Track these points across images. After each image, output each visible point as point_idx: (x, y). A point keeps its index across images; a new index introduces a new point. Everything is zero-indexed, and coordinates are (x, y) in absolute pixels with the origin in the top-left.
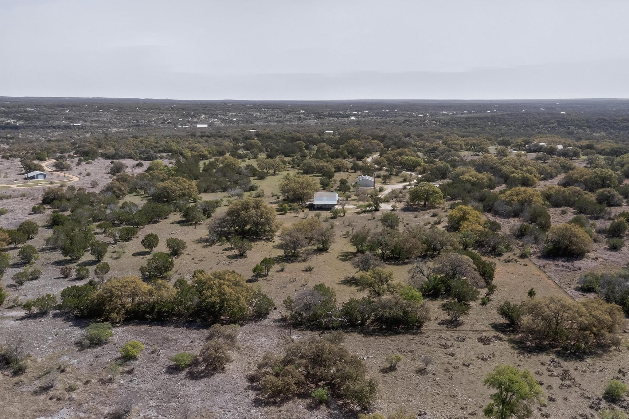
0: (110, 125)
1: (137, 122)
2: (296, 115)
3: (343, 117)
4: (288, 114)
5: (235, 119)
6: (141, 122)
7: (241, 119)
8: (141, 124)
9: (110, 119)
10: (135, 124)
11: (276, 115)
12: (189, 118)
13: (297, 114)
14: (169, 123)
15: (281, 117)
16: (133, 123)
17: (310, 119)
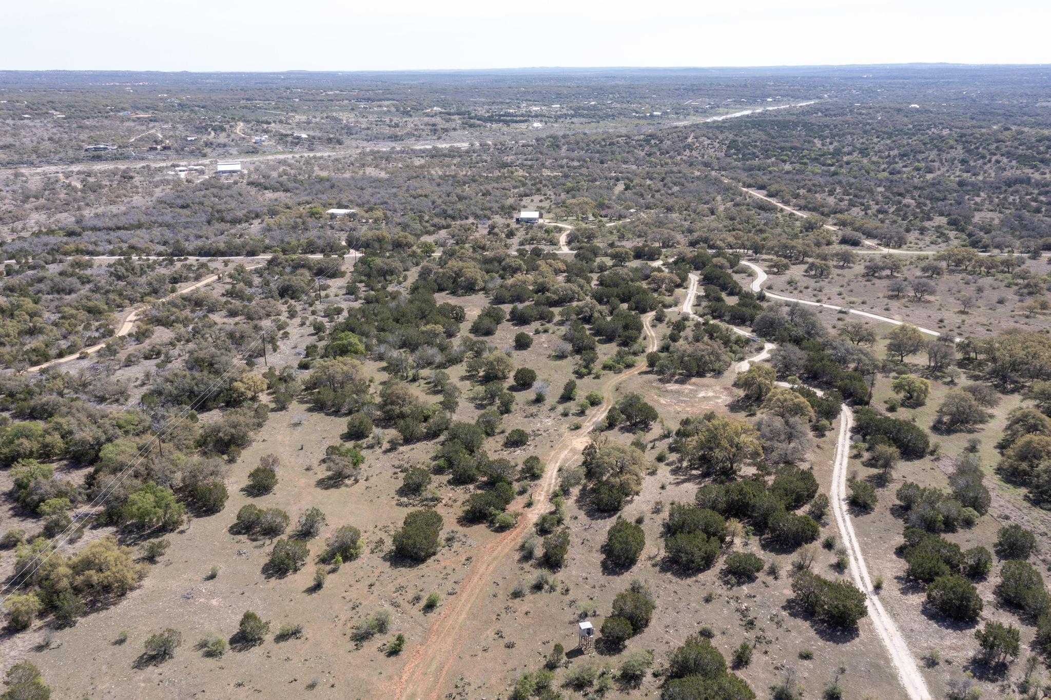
0: (34, 156)
1: (96, 149)
2: (426, 119)
3: (516, 122)
4: (411, 116)
5: (304, 136)
6: (105, 149)
7: (318, 134)
8: (103, 153)
9: (39, 143)
10: (91, 154)
11: (387, 120)
12: (209, 134)
13: (428, 115)
14: (165, 148)
15: (397, 125)
16: (86, 150)
17: (455, 129)
